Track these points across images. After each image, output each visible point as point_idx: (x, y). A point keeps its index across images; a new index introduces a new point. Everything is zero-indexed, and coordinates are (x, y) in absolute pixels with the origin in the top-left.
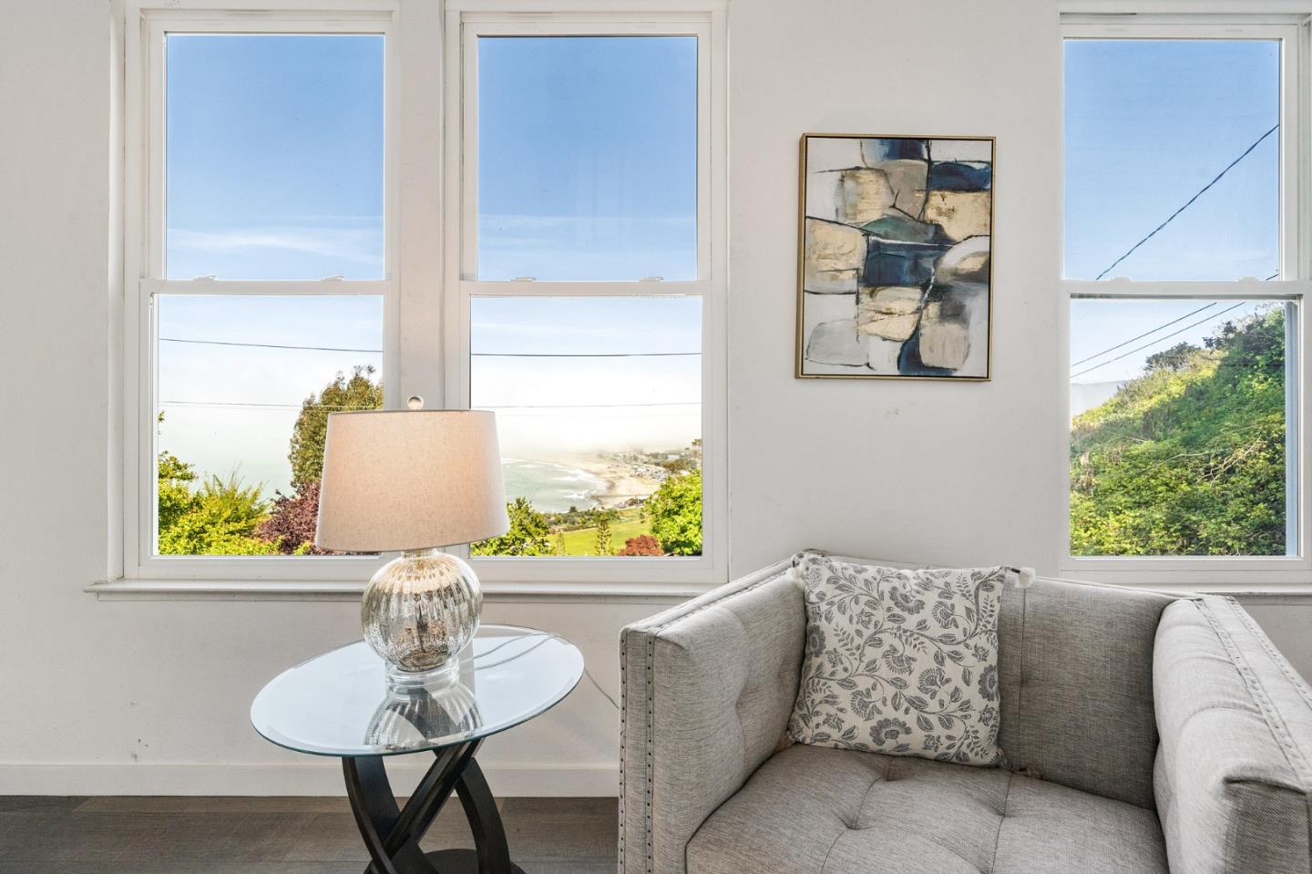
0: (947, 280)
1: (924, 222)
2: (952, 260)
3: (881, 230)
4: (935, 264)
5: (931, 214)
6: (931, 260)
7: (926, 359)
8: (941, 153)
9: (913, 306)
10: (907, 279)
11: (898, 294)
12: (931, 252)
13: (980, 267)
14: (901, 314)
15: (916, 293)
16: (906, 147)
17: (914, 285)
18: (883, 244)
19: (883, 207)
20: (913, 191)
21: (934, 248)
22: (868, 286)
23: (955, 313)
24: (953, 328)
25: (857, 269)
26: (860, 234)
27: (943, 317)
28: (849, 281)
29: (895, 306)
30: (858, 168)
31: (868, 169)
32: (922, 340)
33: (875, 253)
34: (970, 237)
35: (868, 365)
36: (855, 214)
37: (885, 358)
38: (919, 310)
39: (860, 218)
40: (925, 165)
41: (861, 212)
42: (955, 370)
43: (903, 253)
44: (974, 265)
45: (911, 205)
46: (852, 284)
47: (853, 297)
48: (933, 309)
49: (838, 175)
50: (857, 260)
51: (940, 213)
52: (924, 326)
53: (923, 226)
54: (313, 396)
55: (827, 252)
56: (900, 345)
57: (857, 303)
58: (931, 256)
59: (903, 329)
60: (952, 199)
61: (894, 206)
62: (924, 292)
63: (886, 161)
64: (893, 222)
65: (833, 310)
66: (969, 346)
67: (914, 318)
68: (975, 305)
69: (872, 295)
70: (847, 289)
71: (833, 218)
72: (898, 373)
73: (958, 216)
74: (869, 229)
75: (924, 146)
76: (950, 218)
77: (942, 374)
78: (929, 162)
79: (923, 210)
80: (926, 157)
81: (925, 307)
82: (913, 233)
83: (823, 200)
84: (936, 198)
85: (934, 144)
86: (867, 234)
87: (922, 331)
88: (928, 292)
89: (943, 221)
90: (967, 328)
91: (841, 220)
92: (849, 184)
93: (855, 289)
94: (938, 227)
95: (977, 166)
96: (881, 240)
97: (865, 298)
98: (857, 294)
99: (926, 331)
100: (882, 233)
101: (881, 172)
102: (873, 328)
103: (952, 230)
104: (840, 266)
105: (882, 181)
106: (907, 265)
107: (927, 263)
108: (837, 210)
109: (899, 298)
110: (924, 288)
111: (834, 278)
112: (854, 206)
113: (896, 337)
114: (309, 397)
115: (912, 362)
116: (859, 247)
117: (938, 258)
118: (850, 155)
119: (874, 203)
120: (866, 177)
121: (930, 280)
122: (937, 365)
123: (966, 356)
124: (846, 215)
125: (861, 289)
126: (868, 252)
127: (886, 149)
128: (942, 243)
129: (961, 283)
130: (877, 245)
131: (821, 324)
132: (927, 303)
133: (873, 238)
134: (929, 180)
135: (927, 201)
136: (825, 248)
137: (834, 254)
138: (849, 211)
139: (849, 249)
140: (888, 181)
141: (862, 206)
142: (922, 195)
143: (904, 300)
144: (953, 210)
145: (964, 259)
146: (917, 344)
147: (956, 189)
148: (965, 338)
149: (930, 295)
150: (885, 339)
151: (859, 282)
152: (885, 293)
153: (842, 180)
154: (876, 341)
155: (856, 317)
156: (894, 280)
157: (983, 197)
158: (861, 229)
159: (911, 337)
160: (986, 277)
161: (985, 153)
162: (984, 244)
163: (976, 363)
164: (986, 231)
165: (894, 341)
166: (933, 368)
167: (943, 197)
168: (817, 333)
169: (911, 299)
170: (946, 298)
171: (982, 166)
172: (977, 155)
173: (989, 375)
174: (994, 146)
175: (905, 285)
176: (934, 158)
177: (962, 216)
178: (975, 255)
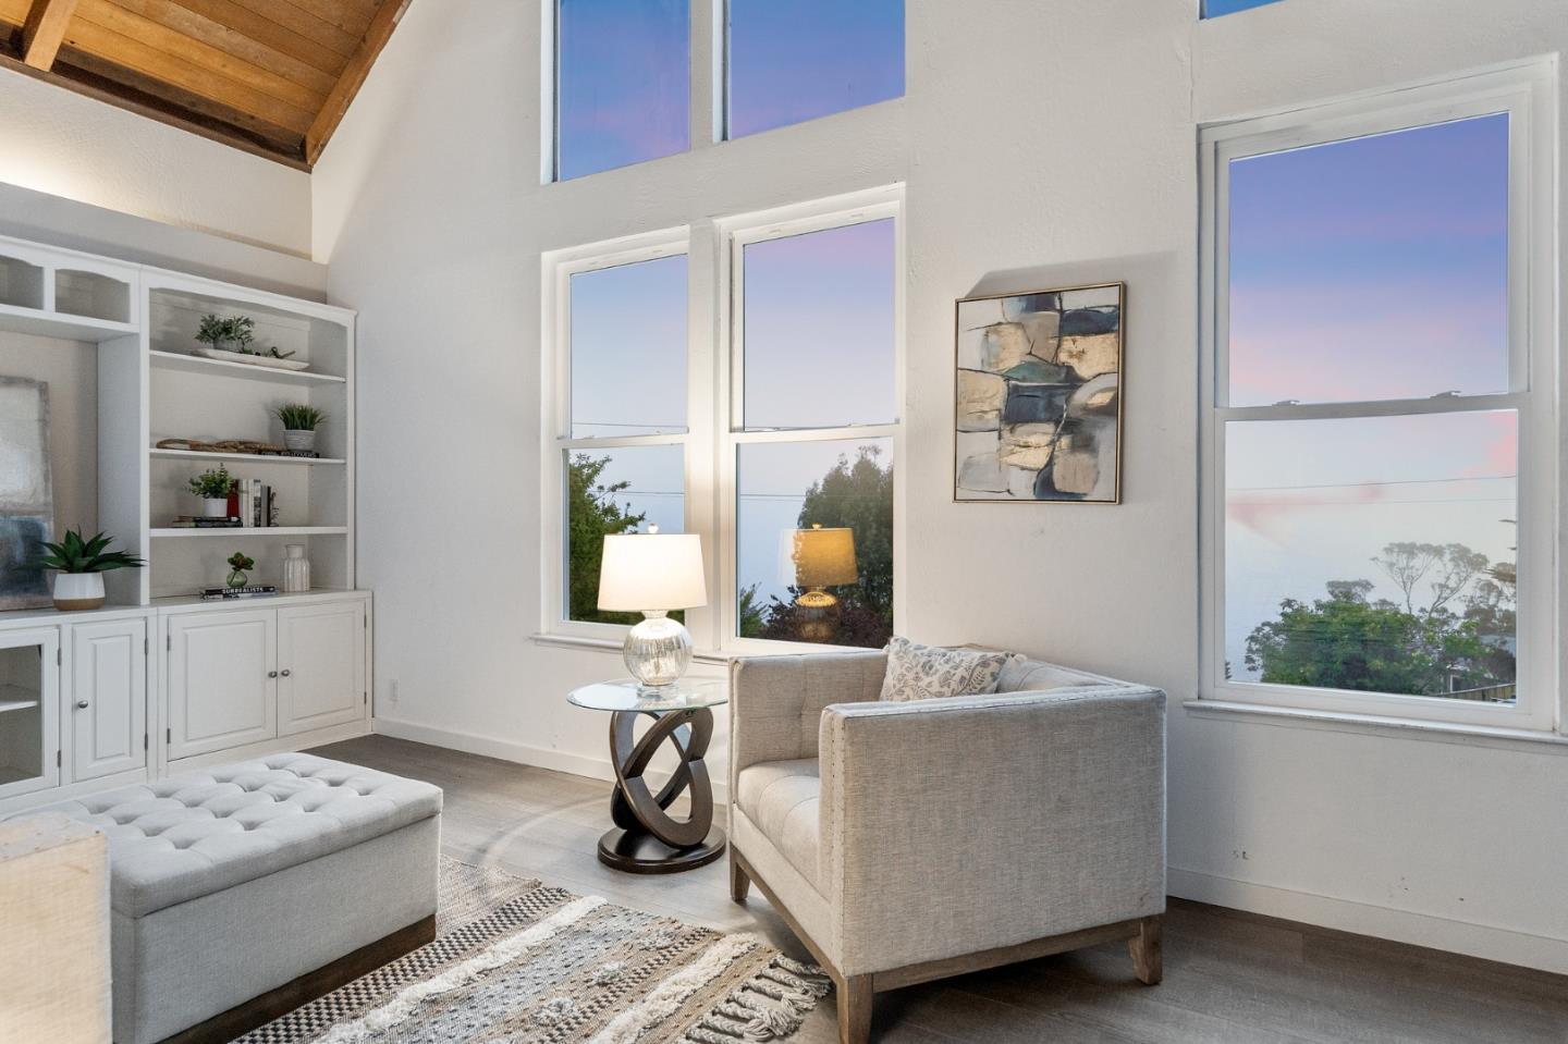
0: (1079, 414)
1: (1057, 365)
2: (1081, 396)
3: (1020, 375)
4: (1067, 401)
5: (1063, 357)
6: (1063, 398)
7: (1058, 486)
8: (1072, 302)
9: (1048, 439)
10: (1042, 416)
11: (1035, 429)
12: (1064, 391)
13: (1108, 401)
14: (1037, 446)
15: (1050, 428)
16: (1041, 301)
17: (1048, 421)
18: (1021, 387)
19: (1021, 355)
20: (1047, 338)
21: (1065, 387)
22: (1008, 424)
23: (1085, 444)
24: (1083, 458)
25: (999, 410)
26: (1002, 379)
27: (1074, 448)
28: (993, 419)
29: (1033, 440)
30: (1000, 324)
31: (1008, 323)
32: (1056, 469)
33: (1014, 393)
34: (1100, 374)
35: (1008, 491)
36: (997, 363)
37: (1023, 484)
38: (1052, 443)
39: (1001, 367)
40: (1058, 314)
41: (1002, 361)
42: (1085, 494)
43: (1039, 394)
44: (1102, 399)
45: (1045, 353)
46: (996, 424)
47: (996, 434)
48: (1065, 441)
49: (983, 331)
50: (999, 402)
51: (1071, 355)
52: (1058, 457)
53: (1056, 368)
54: (816, 485)
55: (976, 396)
56: (1036, 473)
57: (1000, 438)
58: (1063, 394)
59: (1038, 459)
60: (1082, 343)
61: (1030, 354)
62: (1057, 427)
63: (1024, 315)
64: (1031, 366)
65: (983, 445)
66: (1098, 473)
67: (1051, 448)
68: (1105, 436)
69: (1012, 431)
70: (991, 427)
71: (979, 368)
72: (1034, 498)
73: (1087, 357)
74: (1009, 375)
75: (1056, 299)
76: (1080, 359)
77: (1073, 497)
78: (1061, 311)
79: (1056, 355)
80: (1058, 307)
81: (1059, 438)
82: (1047, 375)
83: (973, 353)
84: (1068, 343)
85: (1066, 296)
86: (1008, 379)
87: (1056, 461)
88: (1061, 426)
89: (1074, 363)
90: (1097, 457)
91: (984, 370)
92: (993, 338)
93: (997, 426)
94: (1070, 369)
95: (1104, 310)
96: (1020, 384)
97: (1006, 434)
98: (1000, 431)
99: (1059, 461)
100: (1020, 378)
101: (1019, 325)
102: (1014, 459)
103: (1083, 370)
104: (985, 408)
105: (1020, 332)
106: (1042, 403)
107: (1060, 401)
108: (982, 361)
109: (1036, 433)
110: (1057, 423)
111: (980, 418)
112: (997, 356)
113: (1033, 466)
114: (811, 486)
115: (1046, 488)
116: (1001, 390)
117: (1070, 396)
118: (994, 311)
119: (1014, 353)
120: (1007, 331)
121: (1062, 416)
122: (1068, 491)
123: (1095, 482)
124: (990, 365)
125: (1002, 427)
126: (1009, 395)
127: (1023, 304)
128: (1073, 381)
129: (1091, 417)
130: (1016, 387)
131: (971, 457)
132: (1060, 436)
133: (1013, 382)
134: (1061, 327)
135: (1059, 346)
136: (973, 394)
137: (981, 398)
138: (993, 361)
139: (994, 392)
140: (1025, 331)
141: (1002, 356)
142: (1055, 342)
143: (1040, 434)
144: (1083, 352)
145: (1093, 395)
146: (1051, 473)
147: (1085, 333)
148: (1095, 466)
149: (1062, 429)
150: (1023, 469)
151: (1001, 420)
152: (1022, 429)
153: (987, 335)
154: (1015, 471)
155: (999, 450)
156: (1032, 419)
157: (1111, 338)
158: (1002, 376)
159: (1046, 466)
160: (1115, 409)
161: (1112, 297)
162: (1112, 381)
163: (1105, 488)
164: (1113, 368)
165: (1031, 470)
166: (1066, 493)
167: (1074, 342)
168: (967, 465)
169: (1044, 433)
170: (1077, 431)
171: (1111, 309)
172: (1106, 299)
173: (1120, 498)
174: (1124, 289)
175: (1040, 421)
176: (1065, 308)
177: (1093, 356)
178: (1103, 390)
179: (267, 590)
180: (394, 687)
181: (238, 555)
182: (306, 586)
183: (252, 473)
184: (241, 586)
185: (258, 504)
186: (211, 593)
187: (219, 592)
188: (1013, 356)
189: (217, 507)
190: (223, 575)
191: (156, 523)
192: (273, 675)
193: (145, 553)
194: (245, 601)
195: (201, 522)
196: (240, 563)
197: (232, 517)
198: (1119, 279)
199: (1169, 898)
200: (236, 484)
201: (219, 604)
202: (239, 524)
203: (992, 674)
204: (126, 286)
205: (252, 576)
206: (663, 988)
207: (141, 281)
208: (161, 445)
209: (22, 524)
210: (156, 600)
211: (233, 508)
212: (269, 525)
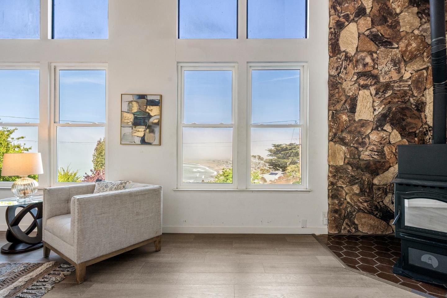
0: (151, 124)
1: (146, 112)
2: (151, 120)
3: (137, 114)
4: (148, 121)
5: (147, 110)
6: (147, 120)
7: (146, 141)
8: (149, 98)
9: (144, 130)
11: (140, 127)
12: (147, 118)
14: (141, 131)
15: (144, 127)
16: (142, 97)
17: (144, 125)
18: (138, 117)
19: (138, 109)
20: (144, 106)
21: (148, 118)
22: (134, 126)
23: (152, 131)
24: (152, 134)
25: (132, 122)
27: (150, 132)
29: (140, 130)
30: (132, 101)
31: (134, 101)
32: (145, 137)
33: (136, 118)
34: (155, 115)
35: (134, 142)
36: (132, 111)
37: (138, 141)
38: (145, 131)
39: (133, 111)
40: (146, 100)
41: (133, 110)
42: (152, 143)
43: (141, 119)
44: (156, 121)
45: (143, 109)
46: (131, 125)
47: (131, 128)
48: (148, 130)
49: (128, 102)
50: (132, 120)
51: (149, 110)
54: (101, 139)
55: (126, 118)
56: (141, 138)
57: (132, 129)
59: (141, 134)
60: (152, 108)
61: (140, 109)
62: (146, 127)
63: (138, 100)
64: (140, 112)
65: (128, 130)
66: (155, 138)
67: (144, 132)
68: (157, 130)
69: (135, 127)
70: (130, 126)
71: (127, 111)
72: (140, 144)
73: (153, 111)
75: (146, 96)
76: (151, 111)
77: (150, 144)
78: (147, 100)
80: (146, 99)
81: (146, 130)
82: (144, 115)
83: (125, 108)
84: (148, 107)
85: (148, 96)
86: (134, 115)
87: (146, 135)
89: (150, 112)
90: (155, 134)
91: (129, 112)
92: (130, 104)
93: (132, 126)
94: (149, 113)
95: (157, 101)
97: (134, 128)
98: (132, 127)
101: (137, 102)
102: (135, 134)
103: (152, 114)
104: (128, 121)
105: (137, 104)
106: (142, 121)
107: (147, 121)
110: (146, 126)
111: (127, 124)
112: (131, 109)
113: (140, 136)
114: (99, 140)
115: (143, 141)
116: (132, 117)
118: (131, 98)
119: (135, 109)
120: (134, 103)
121: (147, 124)
122: (148, 142)
123: (155, 140)
124: (130, 111)
125: (133, 126)
126: (134, 118)
127: (138, 97)
128: (150, 116)
129: (153, 125)
130: (136, 117)
131: (125, 133)
132: (146, 129)
133: (135, 116)
134: (147, 103)
135: (146, 108)
136: (125, 117)
138: (130, 110)
139: (130, 118)
145: (154, 120)
146: (144, 138)
147: (152, 105)
148: (155, 136)
149: (147, 127)
150: (138, 137)
151: (132, 125)
152: (138, 127)
153: (129, 103)
154: (136, 137)
155: (132, 132)
156: (140, 124)
157: (158, 107)
158: (133, 114)
159: (144, 136)
160: (159, 124)
162: (158, 117)
163: (157, 142)
164: (159, 114)
165: (140, 137)
166: (148, 143)
167: (150, 107)
168: (124, 135)
169: (143, 128)
170: (150, 128)
171: (158, 100)
172: (157, 98)
173: (160, 144)
174: (161, 96)
175: (142, 125)
176: (148, 99)
177: (154, 111)
178: (156, 119)
198: (160, 94)
203: (123, 186)
206: (20, 280)
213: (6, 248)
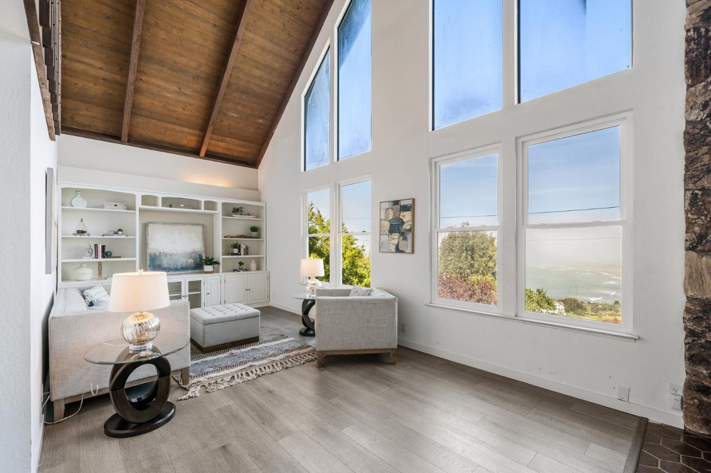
0: (403, 231)
4: (402, 228)
5: (401, 217)
7: (400, 249)
8: (402, 203)
9: (397, 237)
15: (398, 234)
16: (396, 203)
23: (405, 239)
24: (405, 242)
28: (387, 232)
29: (395, 237)
33: (391, 225)
37: (393, 248)
38: (399, 238)
44: (408, 227)
46: (388, 233)
50: (388, 228)
59: (396, 242)
60: (405, 213)
65: (385, 238)
67: (398, 240)
68: (409, 236)
77: (403, 252)
82: (398, 221)
89: (403, 218)
94: (402, 219)
95: (409, 205)
97: (390, 236)
99: (400, 243)
101: (392, 209)
102: (391, 242)
103: (405, 220)
106: (397, 228)
107: (400, 227)
110: (400, 233)
118: (387, 205)
123: (407, 248)
128: (403, 223)
131: (383, 241)
136: (383, 226)
142: (399, 213)
143: (396, 236)
147: (405, 211)
152: (393, 234)
153: (386, 211)
156: (395, 232)
157: (410, 212)
161: (410, 202)
162: (411, 223)
163: (409, 250)
164: (411, 219)
168: (382, 243)
171: (411, 205)
173: (413, 252)
174: (414, 200)
177: (406, 216)
178: (409, 225)
179: (246, 270)
180: (274, 294)
181: (241, 262)
182: (255, 269)
183: (243, 243)
184: (241, 269)
185: (244, 250)
186: (234, 270)
187: (236, 270)
188: (391, 217)
189: (236, 251)
190: (237, 266)
191: (223, 255)
192: (247, 290)
193: (221, 262)
194: (242, 272)
195: (233, 254)
196: (241, 264)
197: (239, 254)
198: (412, 197)
199: (398, 345)
200: (240, 245)
201: (236, 273)
202: (240, 255)
204: (217, 203)
205: (243, 267)
207: (219, 202)
208: (225, 237)
209: (199, 255)
210: (223, 272)
211: (239, 251)
212: (247, 254)
213: (303, 331)
